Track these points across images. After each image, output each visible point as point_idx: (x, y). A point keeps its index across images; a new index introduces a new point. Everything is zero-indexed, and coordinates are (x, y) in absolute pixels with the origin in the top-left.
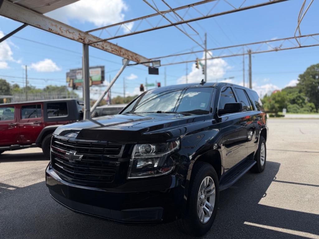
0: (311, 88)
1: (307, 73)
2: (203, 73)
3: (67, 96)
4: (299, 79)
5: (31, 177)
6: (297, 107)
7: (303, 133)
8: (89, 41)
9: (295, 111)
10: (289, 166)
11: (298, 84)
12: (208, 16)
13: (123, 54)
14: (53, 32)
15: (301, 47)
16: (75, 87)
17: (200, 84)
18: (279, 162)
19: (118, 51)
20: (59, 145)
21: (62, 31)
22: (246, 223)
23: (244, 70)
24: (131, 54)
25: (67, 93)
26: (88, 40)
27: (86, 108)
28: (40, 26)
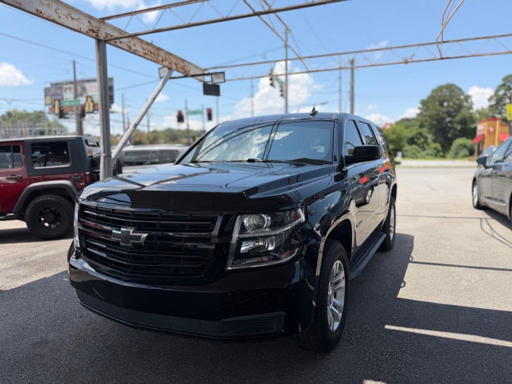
0: (437, 120)
1: (432, 98)
2: (282, 95)
3: (46, 129)
4: (420, 106)
5: (17, 272)
6: (416, 150)
7: (433, 190)
8: (107, 34)
9: (414, 156)
10: (427, 239)
11: (419, 115)
12: (314, 3)
13: (162, 59)
14: (44, 16)
15: (442, 59)
16: (62, 115)
17: (311, 115)
18: (411, 234)
19: (154, 54)
20: (94, 218)
21: (60, 15)
22: (387, 327)
23: (340, 90)
24: (174, 60)
25: (46, 124)
26: (104, 34)
27: (104, 152)
28: (20, 4)
